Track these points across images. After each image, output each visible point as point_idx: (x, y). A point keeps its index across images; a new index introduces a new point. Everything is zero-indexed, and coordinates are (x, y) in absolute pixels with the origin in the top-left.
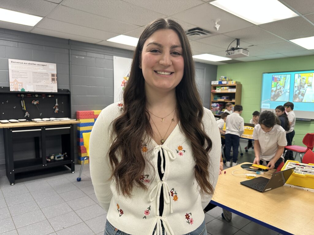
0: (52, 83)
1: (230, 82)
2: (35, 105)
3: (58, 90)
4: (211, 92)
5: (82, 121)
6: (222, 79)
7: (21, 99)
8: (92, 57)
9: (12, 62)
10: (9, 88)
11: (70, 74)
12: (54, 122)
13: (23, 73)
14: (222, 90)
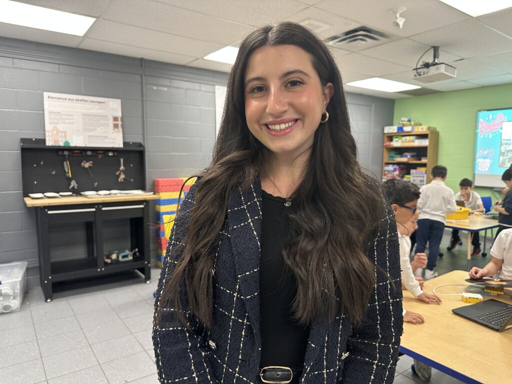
0: (112, 131)
1: (418, 128)
2: (86, 168)
3: (124, 143)
4: (383, 146)
5: (164, 196)
6: (404, 123)
7: (64, 158)
8: (179, 88)
9: (49, 97)
10: (44, 141)
11: (143, 118)
12: (117, 197)
13: (67, 115)
14: (403, 142)
